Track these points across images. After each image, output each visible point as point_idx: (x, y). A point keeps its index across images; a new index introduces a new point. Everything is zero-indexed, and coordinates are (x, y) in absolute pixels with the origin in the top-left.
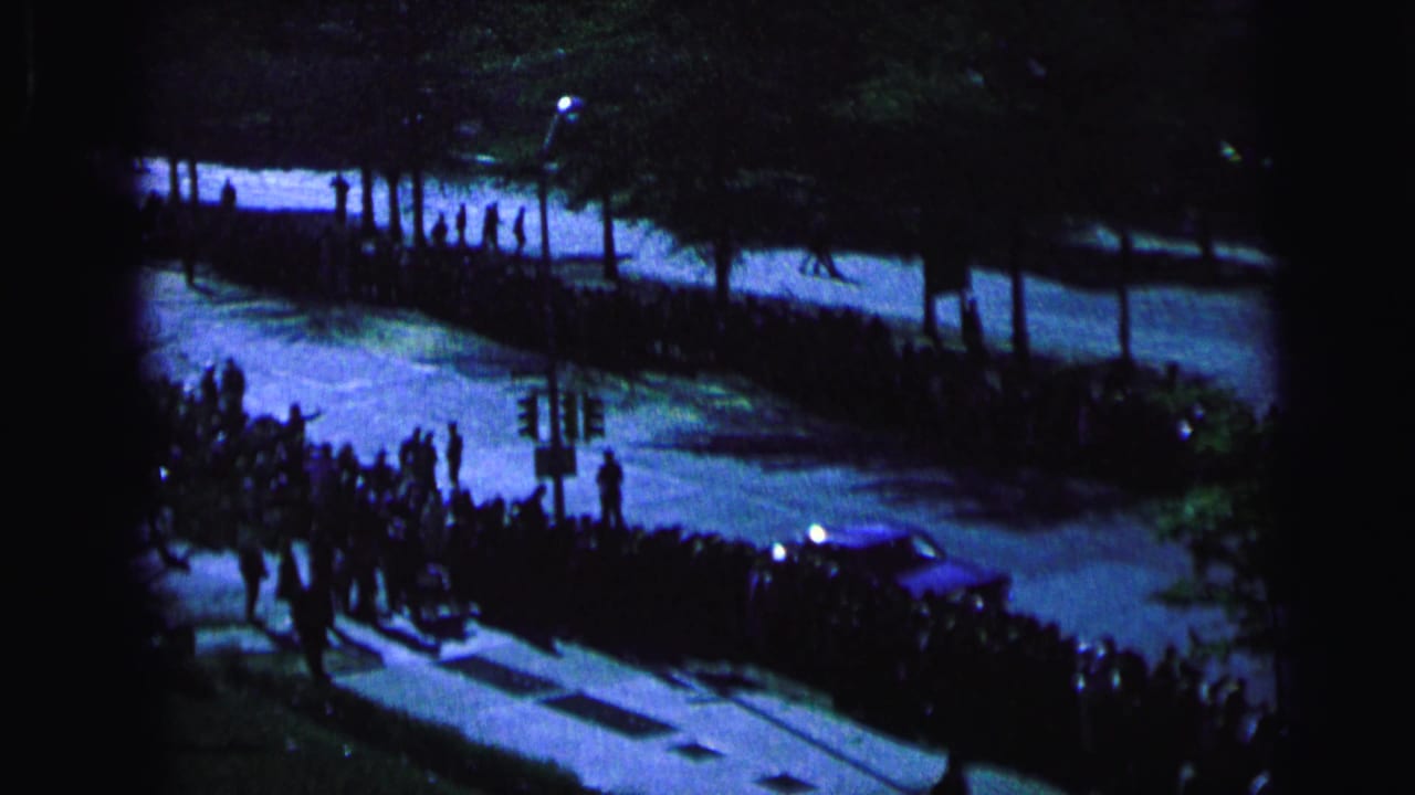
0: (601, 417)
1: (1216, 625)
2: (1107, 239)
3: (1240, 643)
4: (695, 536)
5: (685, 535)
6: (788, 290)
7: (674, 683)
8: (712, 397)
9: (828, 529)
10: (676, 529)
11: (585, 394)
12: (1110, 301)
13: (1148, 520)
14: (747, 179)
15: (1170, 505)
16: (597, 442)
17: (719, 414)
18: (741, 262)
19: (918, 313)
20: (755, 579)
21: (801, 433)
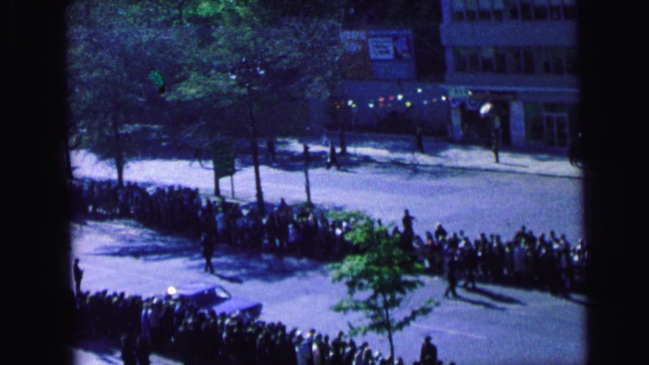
1: (360, 320)
2: (297, 147)
3: (372, 327)
6: (150, 179)
8: (118, 230)
9: (177, 288)
10: (105, 292)
12: (300, 175)
13: (324, 273)
14: (128, 129)
15: (336, 265)
18: (128, 167)
19: (212, 186)
21: (161, 244)
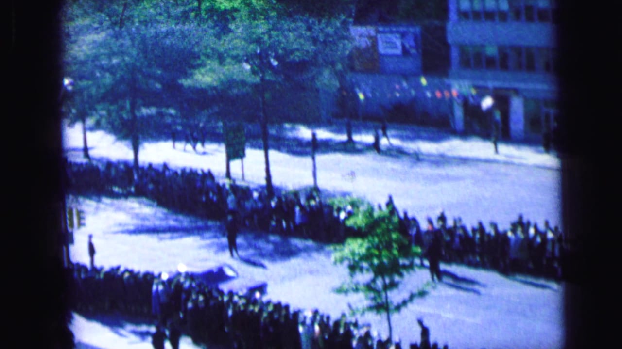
0: (84, 218)
1: (360, 301)
2: (305, 133)
4: (127, 270)
5: (122, 269)
7: (121, 335)
8: (132, 208)
9: (187, 265)
11: (77, 209)
12: (308, 160)
13: (327, 254)
14: (145, 112)
16: (83, 229)
17: (137, 216)
18: (143, 148)
20: (154, 288)
21: (173, 223)
